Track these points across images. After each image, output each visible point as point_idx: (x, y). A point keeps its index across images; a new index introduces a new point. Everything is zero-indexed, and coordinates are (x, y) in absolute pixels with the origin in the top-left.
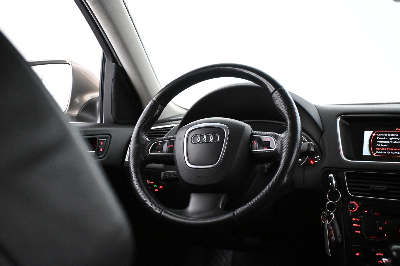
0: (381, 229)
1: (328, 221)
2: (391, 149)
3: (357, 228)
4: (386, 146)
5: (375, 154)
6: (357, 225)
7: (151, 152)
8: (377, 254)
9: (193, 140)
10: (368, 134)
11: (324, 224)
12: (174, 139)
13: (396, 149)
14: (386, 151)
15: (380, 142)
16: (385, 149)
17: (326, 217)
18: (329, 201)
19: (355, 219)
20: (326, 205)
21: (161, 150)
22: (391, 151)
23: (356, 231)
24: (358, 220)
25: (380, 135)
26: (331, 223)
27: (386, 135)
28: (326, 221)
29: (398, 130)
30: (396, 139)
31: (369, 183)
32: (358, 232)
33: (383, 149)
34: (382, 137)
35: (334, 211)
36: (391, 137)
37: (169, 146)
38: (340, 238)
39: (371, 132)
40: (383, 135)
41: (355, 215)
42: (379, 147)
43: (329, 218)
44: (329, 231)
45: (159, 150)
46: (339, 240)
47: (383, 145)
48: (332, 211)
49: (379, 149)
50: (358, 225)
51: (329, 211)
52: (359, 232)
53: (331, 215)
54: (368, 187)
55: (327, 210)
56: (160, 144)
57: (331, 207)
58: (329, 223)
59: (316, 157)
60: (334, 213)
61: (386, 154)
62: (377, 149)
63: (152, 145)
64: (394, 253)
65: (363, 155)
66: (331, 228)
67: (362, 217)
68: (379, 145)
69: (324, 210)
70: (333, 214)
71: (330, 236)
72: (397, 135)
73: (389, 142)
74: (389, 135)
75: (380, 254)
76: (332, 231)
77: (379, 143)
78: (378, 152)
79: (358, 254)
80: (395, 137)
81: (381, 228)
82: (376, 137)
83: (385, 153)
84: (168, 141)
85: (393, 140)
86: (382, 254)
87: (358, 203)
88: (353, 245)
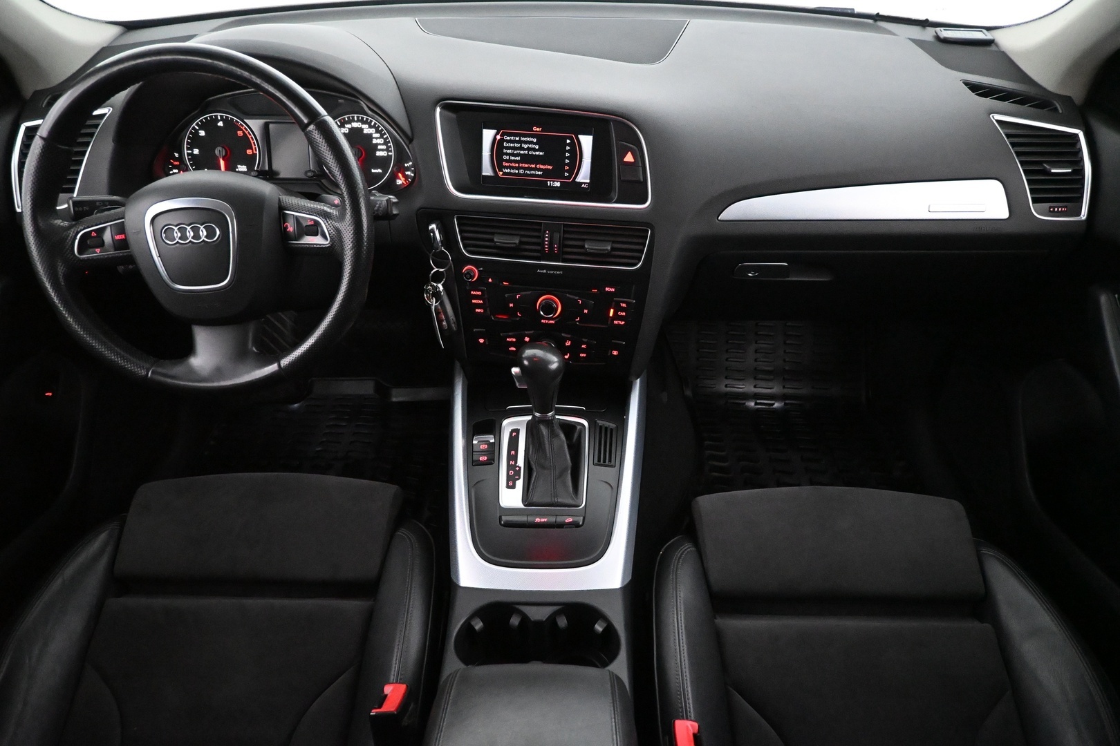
1: (434, 299)
2: (526, 166)
3: (478, 306)
4: (518, 158)
5: (501, 173)
6: (478, 301)
7: (80, 252)
8: (508, 339)
9: (166, 238)
10: (488, 135)
11: (430, 305)
12: (123, 220)
13: (533, 166)
14: (518, 168)
15: (508, 151)
16: (517, 165)
17: (431, 295)
18: (434, 269)
19: (475, 293)
20: (430, 276)
21: (101, 244)
22: (525, 169)
23: (477, 310)
24: (479, 293)
25: (508, 138)
26: (439, 304)
27: (517, 139)
28: (432, 299)
29: (536, 131)
30: (533, 146)
31: (493, 234)
32: (480, 311)
33: (513, 165)
34: (511, 141)
35: (443, 282)
36: (526, 142)
37: (117, 237)
38: (455, 323)
39: (493, 132)
40: (512, 138)
41: (475, 286)
42: (507, 161)
43: (437, 295)
44: (437, 313)
45: (97, 247)
46: (454, 327)
47: (513, 158)
48: (440, 284)
49: (507, 164)
50: (480, 302)
51: (435, 284)
52: (482, 311)
53: (439, 289)
54: (492, 240)
55: (431, 284)
56: (94, 234)
57: (438, 277)
58: (436, 303)
59: (406, 165)
60: (442, 286)
61: (518, 174)
62: (505, 164)
63: (76, 239)
64: (526, 363)
65: (483, 174)
66: (441, 310)
67: (485, 289)
68: (507, 158)
69: (427, 283)
70: (442, 288)
71: (440, 322)
72: (535, 140)
73: (522, 152)
74: (522, 139)
76: (442, 314)
77: (507, 154)
78: (507, 171)
79: (481, 341)
80: (531, 143)
81: (511, 305)
82: (502, 141)
83: (517, 172)
84: (111, 225)
85: (529, 149)
86: (514, 340)
87: (477, 268)
88: (475, 330)
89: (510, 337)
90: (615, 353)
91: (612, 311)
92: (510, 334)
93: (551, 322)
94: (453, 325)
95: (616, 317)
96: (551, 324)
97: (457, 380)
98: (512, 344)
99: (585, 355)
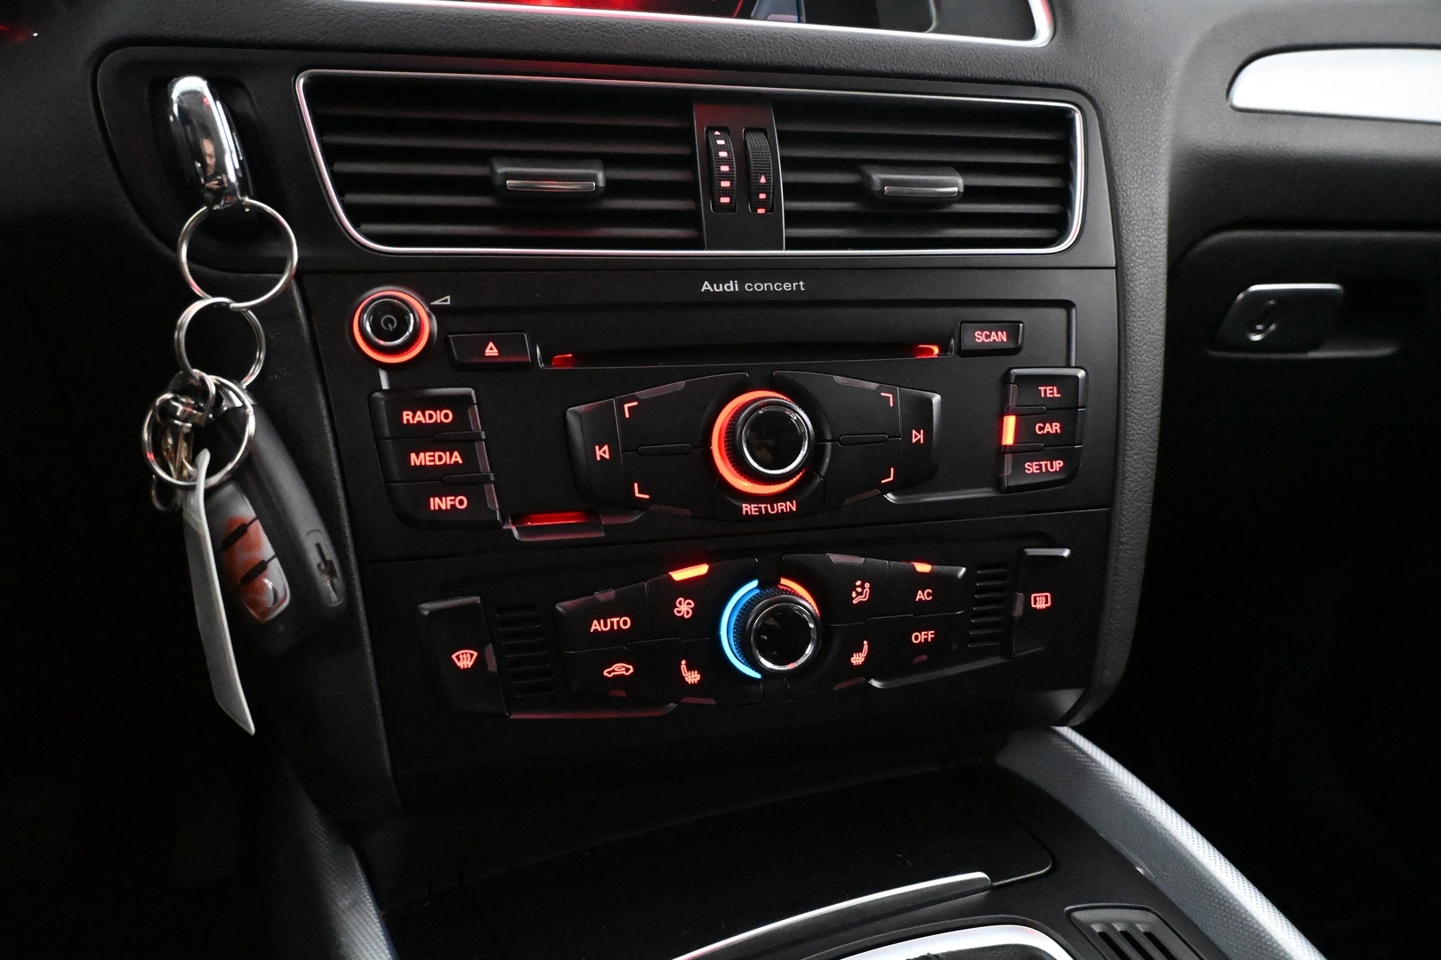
0: (607, 456)
1: (205, 458)
3: (442, 480)
6: (440, 458)
8: (596, 626)
11: (180, 493)
17: (187, 437)
18: (198, 298)
19: (419, 417)
20: (181, 335)
23: (437, 503)
24: (441, 416)
26: (234, 476)
28: (193, 462)
32: (453, 506)
35: (255, 371)
38: (332, 573)
41: (417, 385)
44: (230, 538)
46: (330, 590)
48: (237, 377)
50: (446, 458)
51: (211, 380)
52: (461, 502)
53: (234, 410)
55: (191, 375)
58: (215, 479)
60: (251, 390)
66: (245, 511)
67: (469, 396)
70: (249, 402)
75: (615, 620)
76: (259, 534)
81: (602, 452)
86: (624, 623)
87: (427, 297)
88: (426, 608)
89: (605, 612)
90: (1041, 602)
91: (1010, 422)
92: (601, 596)
93: (780, 507)
94: (325, 583)
95: (1029, 447)
96: (782, 515)
97: (344, 903)
98: (614, 646)
99: (931, 635)
